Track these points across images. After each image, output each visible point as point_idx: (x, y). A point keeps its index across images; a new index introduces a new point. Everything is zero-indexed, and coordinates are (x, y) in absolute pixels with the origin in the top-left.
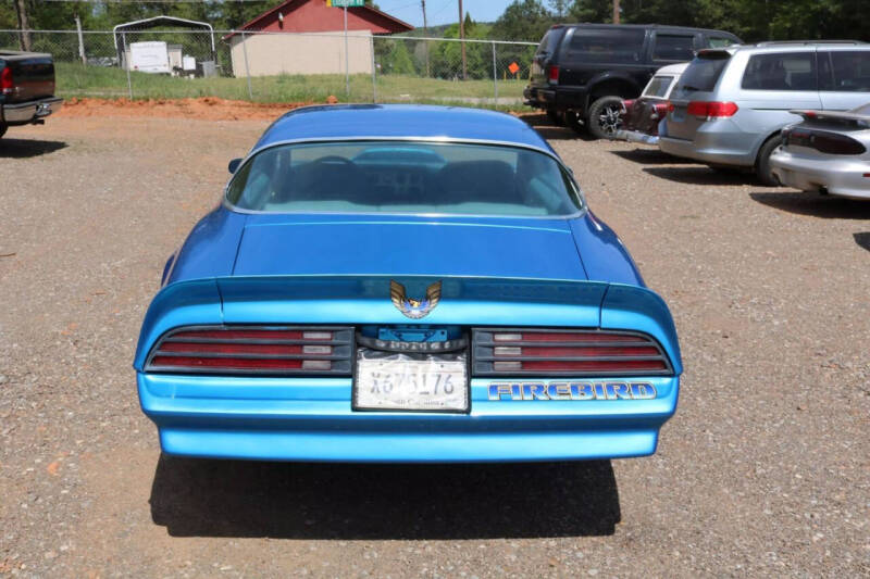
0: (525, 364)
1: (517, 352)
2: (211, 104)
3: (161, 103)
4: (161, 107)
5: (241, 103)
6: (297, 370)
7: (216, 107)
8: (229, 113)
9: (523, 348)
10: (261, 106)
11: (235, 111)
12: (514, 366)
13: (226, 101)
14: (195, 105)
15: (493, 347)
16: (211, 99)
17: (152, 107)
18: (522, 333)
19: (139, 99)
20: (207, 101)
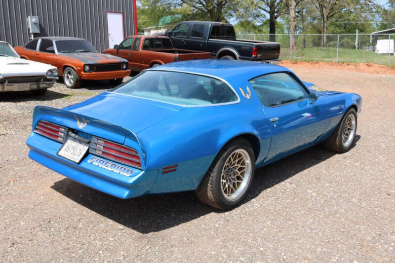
0: (103, 153)
1: (102, 147)
2: (369, 66)
3: (348, 65)
4: (347, 66)
5: (383, 66)
6: (56, 139)
7: (371, 67)
8: (376, 70)
9: (104, 147)
10: (392, 68)
11: (379, 70)
12: (100, 153)
13: (376, 65)
14: (362, 66)
15: (96, 144)
16: (369, 64)
17: (344, 66)
18: (105, 141)
19: (340, 62)
20: (368, 64)
